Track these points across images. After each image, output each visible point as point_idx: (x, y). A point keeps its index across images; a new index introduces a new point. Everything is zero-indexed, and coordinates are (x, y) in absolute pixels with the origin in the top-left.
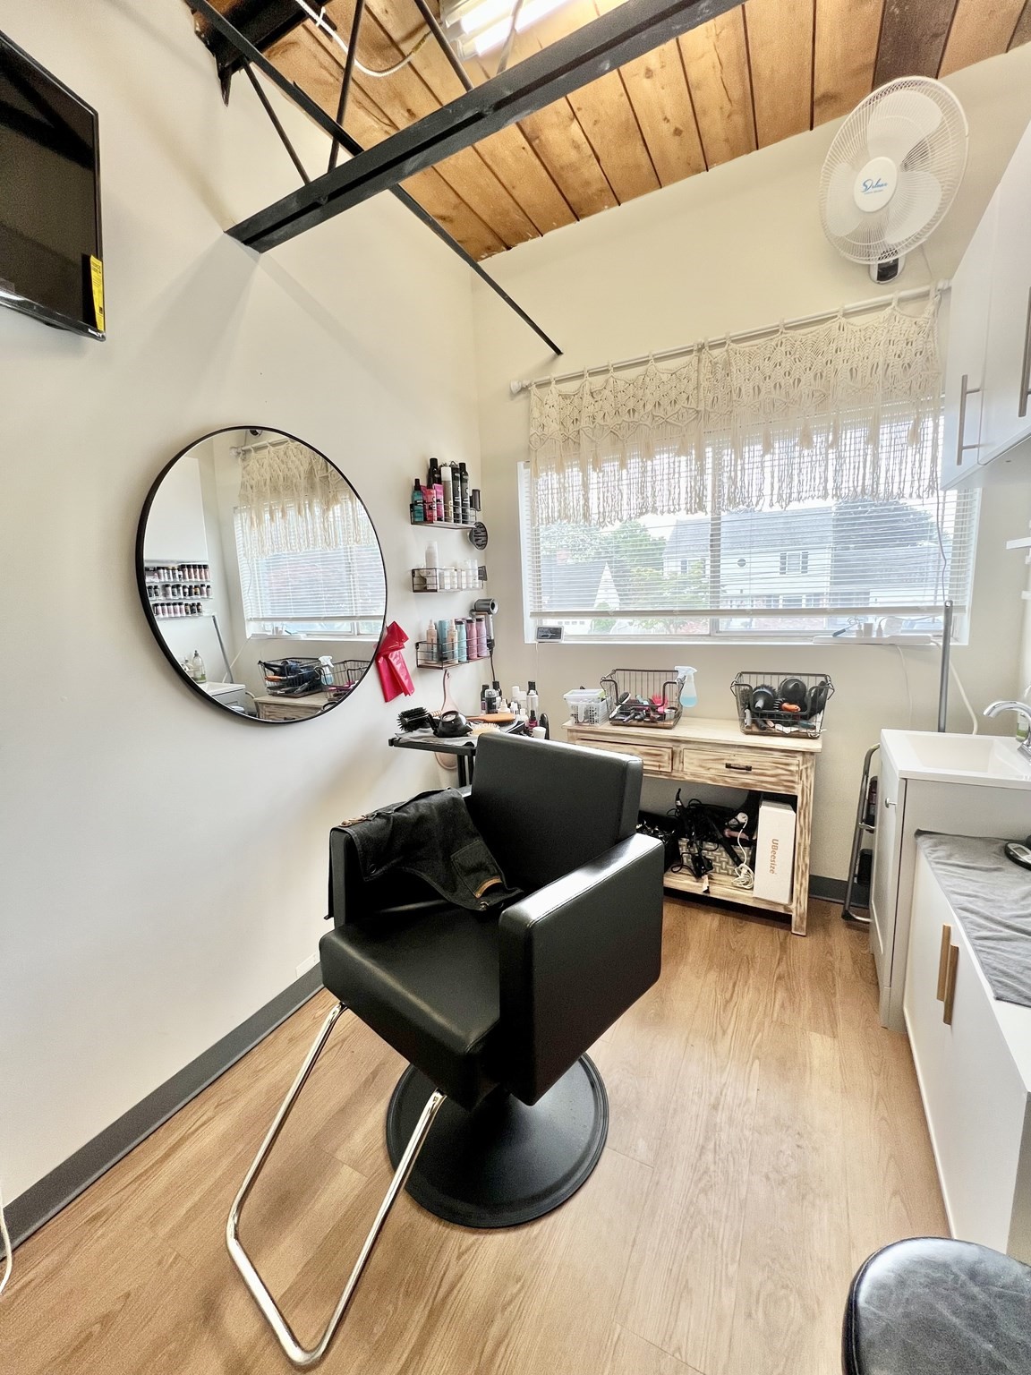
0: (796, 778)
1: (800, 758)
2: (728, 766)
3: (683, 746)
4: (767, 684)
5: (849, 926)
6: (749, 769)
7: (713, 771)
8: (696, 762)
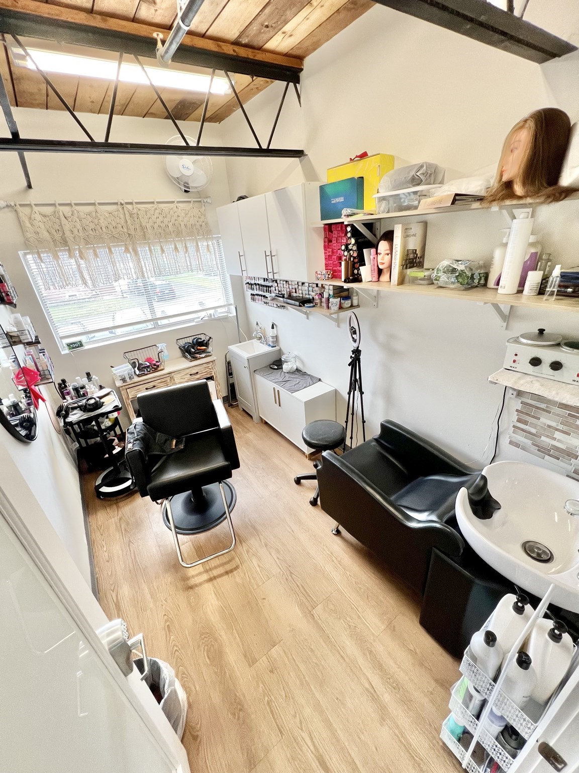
0: (212, 370)
1: (211, 363)
2: (191, 375)
3: (173, 374)
4: (186, 342)
5: (232, 408)
6: (197, 373)
7: (186, 379)
8: (179, 378)
